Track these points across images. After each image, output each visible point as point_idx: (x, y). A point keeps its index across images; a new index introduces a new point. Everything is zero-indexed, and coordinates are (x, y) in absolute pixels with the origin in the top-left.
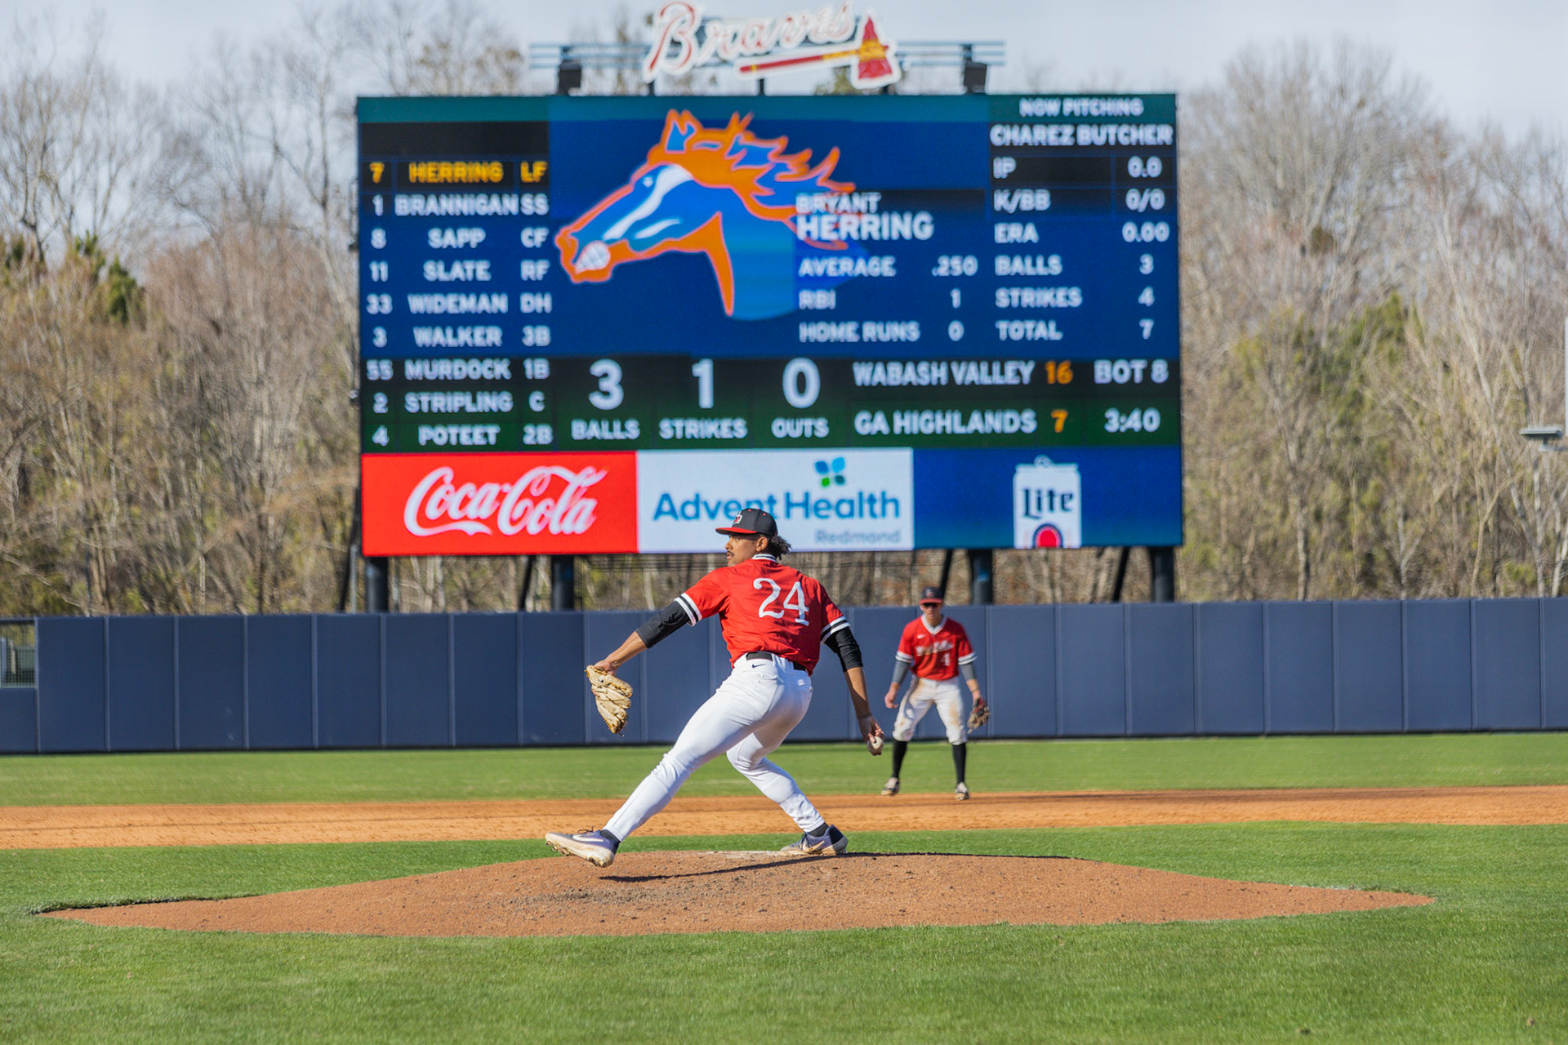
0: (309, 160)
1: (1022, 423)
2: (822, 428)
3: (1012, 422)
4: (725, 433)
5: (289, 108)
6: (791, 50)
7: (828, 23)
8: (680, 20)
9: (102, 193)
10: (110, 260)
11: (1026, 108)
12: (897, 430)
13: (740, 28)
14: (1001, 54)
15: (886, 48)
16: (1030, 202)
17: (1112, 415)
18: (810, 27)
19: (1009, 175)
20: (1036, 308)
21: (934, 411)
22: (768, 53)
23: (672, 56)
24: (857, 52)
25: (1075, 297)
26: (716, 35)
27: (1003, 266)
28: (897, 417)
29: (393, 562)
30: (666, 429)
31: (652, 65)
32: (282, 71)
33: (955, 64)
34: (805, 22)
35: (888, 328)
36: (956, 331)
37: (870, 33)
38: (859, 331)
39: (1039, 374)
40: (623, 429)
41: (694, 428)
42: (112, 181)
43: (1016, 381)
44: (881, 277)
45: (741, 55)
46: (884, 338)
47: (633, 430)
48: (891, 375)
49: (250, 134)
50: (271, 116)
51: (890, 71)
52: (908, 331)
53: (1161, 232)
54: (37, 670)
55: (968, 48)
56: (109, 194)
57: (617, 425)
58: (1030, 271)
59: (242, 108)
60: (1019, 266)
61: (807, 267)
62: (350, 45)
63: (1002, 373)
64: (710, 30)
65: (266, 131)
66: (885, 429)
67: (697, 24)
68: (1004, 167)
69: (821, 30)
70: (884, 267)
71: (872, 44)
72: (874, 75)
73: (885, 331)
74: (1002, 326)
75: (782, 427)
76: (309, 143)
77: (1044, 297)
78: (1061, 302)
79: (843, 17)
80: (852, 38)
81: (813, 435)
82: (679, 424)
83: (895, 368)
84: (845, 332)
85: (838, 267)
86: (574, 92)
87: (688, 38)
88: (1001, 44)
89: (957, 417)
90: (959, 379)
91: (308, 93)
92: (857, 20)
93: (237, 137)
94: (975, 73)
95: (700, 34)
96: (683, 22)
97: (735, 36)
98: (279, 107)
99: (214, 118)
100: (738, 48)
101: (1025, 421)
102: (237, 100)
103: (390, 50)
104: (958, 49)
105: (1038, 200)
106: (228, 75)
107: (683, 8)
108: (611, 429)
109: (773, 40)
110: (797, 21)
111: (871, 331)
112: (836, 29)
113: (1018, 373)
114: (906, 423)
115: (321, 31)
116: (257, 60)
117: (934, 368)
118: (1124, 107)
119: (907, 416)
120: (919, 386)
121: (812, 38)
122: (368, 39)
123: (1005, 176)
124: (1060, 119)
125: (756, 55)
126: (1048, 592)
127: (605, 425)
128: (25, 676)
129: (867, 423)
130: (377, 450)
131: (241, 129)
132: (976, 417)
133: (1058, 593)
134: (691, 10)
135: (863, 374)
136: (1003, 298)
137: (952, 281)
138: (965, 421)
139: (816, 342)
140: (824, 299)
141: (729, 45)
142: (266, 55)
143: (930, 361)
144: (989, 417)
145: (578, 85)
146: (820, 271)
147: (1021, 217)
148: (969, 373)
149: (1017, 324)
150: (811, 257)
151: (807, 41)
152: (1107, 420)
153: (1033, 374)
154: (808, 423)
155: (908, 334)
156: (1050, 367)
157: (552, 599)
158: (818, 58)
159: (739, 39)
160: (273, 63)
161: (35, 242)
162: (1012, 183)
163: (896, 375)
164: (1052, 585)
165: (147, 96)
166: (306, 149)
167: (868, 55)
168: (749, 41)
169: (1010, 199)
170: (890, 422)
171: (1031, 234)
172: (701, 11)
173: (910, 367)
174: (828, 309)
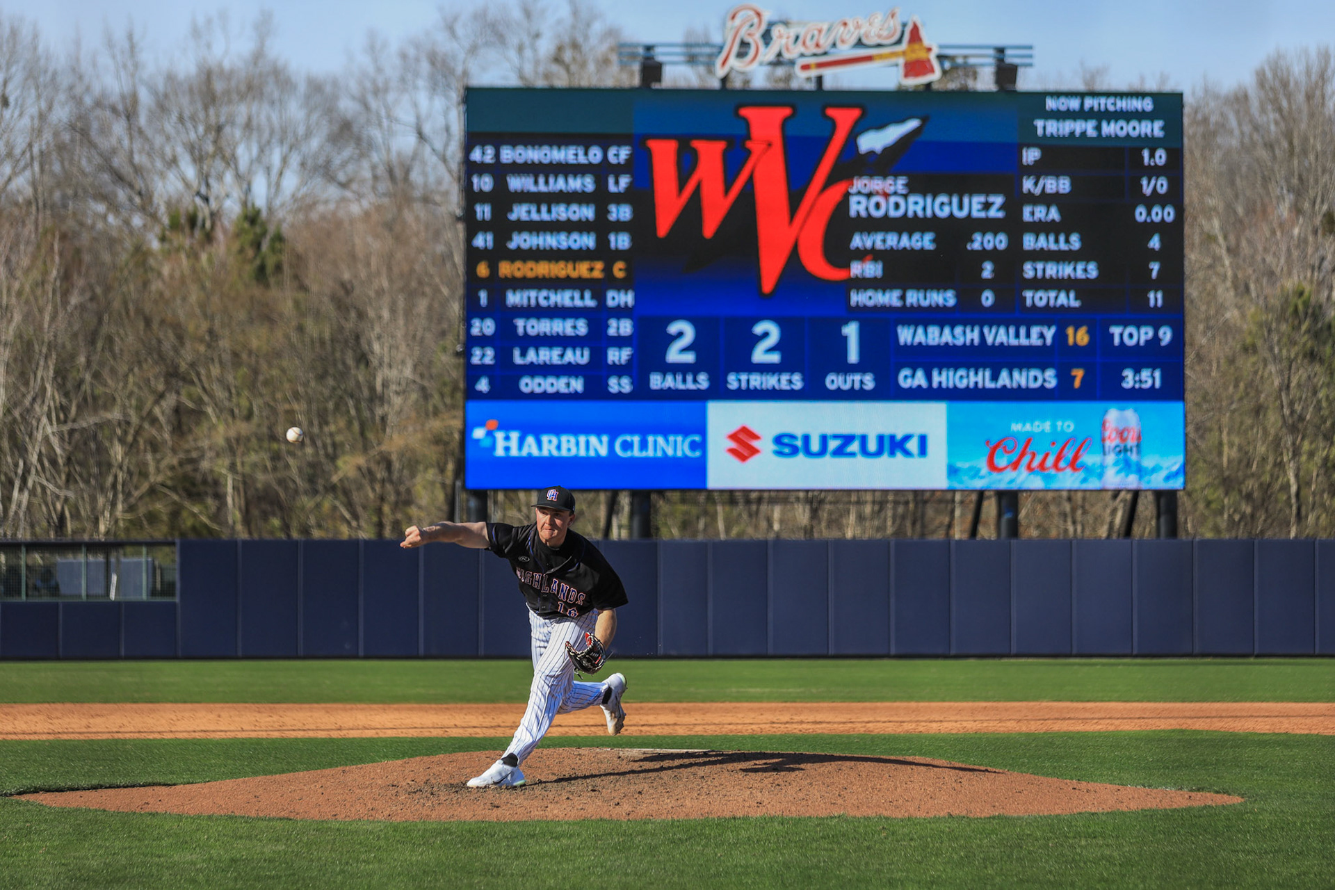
0: (446, 145)
1: (1044, 380)
2: (869, 382)
3: (1036, 378)
4: (784, 386)
5: (431, 99)
6: (845, 51)
7: (877, 28)
8: (749, 23)
9: (275, 171)
10: (272, 229)
11: (1051, 104)
12: (935, 385)
13: (802, 31)
14: (1030, 56)
15: (929, 50)
16: (1054, 187)
17: (1128, 373)
18: (862, 31)
19: (1036, 162)
20: (1058, 279)
21: (968, 368)
22: (825, 53)
23: (741, 55)
24: (904, 53)
25: (1093, 272)
26: (780, 36)
27: (1029, 242)
28: (935, 373)
29: (491, 494)
30: (733, 381)
31: (724, 63)
32: (425, 67)
33: (989, 65)
34: (858, 27)
35: (928, 295)
36: (988, 298)
37: (915, 36)
38: (903, 298)
39: (1060, 337)
40: (695, 381)
41: (756, 381)
42: (285, 160)
43: (1039, 343)
44: (922, 249)
45: (802, 55)
46: (925, 304)
47: (703, 381)
48: (930, 335)
49: (397, 120)
50: (415, 105)
51: (932, 71)
52: (945, 298)
53: (1169, 214)
54: (178, 585)
55: (1001, 50)
56: (281, 174)
57: (689, 378)
58: (1053, 247)
59: (391, 97)
60: (1045, 242)
61: (857, 241)
62: (487, 44)
63: (1028, 335)
64: (775, 32)
65: (410, 118)
66: (924, 384)
67: (764, 27)
68: (1031, 156)
69: (872, 34)
70: (925, 241)
71: (916, 46)
72: (917, 74)
73: (925, 298)
74: (1028, 294)
75: (834, 381)
76: (447, 129)
77: (1067, 270)
78: (1080, 274)
79: (892, 23)
80: (899, 42)
81: (861, 388)
82: (744, 377)
83: (934, 331)
84: (890, 298)
85: (884, 241)
86: (655, 86)
87: (755, 39)
88: (1030, 47)
89: (988, 373)
90: (990, 340)
91: (448, 86)
92: (904, 25)
93: (385, 123)
94: (1006, 73)
95: (767, 37)
96: (752, 26)
97: (797, 38)
98: (423, 98)
99: (366, 106)
100: (800, 49)
101: (1047, 378)
102: (386, 90)
103: (520, 49)
104: (991, 52)
105: (1062, 185)
106: (379, 70)
107: (751, 13)
108: (684, 381)
109: (830, 41)
110: (851, 26)
111: (913, 297)
112: (885, 33)
113: (1042, 336)
114: (943, 378)
115: (460, 31)
116: (404, 56)
117: (968, 330)
118: (1136, 104)
119: (944, 373)
120: (955, 346)
121: (865, 41)
122: (501, 39)
123: (1031, 164)
124: (1082, 114)
125: (815, 55)
126: (1071, 529)
127: (679, 378)
128: (168, 589)
129: (910, 379)
130: (480, 396)
131: (389, 117)
132: (1004, 374)
133: (1079, 528)
134: (759, 14)
135: (905, 335)
136: (1029, 270)
137: (984, 255)
138: (995, 377)
139: (865, 307)
140: (871, 269)
141: (791, 46)
142: (412, 52)
143: (965, 325)
144: (1016, 374)
145: (659, 79)
146: (869, 244)
147: (1046, 199)
148: (1000, 336)
149: (1040, 294)
150: (862, 232)
151: (859, 43)
152: (1123, 378)
153: (1054, 337)
154: (857, 377)
155: (945, 300)
156: (1070, 331)
157: (630, 528)
158: (869, 59)
159: (800, 40)
160: (417, 60)
161: (207, 212)
162: (1038, 170)
163: (934, 336)
164: (1074, 523)
165: (315, 87)
166: (445, 134)
167: (913, 57)
168: (808, 42)
169: (1036, 184)
170: (929, 378)
171: (1054, 214)
172: (767, 16)
173: (947, 330)
174: (875, 278)
